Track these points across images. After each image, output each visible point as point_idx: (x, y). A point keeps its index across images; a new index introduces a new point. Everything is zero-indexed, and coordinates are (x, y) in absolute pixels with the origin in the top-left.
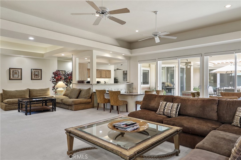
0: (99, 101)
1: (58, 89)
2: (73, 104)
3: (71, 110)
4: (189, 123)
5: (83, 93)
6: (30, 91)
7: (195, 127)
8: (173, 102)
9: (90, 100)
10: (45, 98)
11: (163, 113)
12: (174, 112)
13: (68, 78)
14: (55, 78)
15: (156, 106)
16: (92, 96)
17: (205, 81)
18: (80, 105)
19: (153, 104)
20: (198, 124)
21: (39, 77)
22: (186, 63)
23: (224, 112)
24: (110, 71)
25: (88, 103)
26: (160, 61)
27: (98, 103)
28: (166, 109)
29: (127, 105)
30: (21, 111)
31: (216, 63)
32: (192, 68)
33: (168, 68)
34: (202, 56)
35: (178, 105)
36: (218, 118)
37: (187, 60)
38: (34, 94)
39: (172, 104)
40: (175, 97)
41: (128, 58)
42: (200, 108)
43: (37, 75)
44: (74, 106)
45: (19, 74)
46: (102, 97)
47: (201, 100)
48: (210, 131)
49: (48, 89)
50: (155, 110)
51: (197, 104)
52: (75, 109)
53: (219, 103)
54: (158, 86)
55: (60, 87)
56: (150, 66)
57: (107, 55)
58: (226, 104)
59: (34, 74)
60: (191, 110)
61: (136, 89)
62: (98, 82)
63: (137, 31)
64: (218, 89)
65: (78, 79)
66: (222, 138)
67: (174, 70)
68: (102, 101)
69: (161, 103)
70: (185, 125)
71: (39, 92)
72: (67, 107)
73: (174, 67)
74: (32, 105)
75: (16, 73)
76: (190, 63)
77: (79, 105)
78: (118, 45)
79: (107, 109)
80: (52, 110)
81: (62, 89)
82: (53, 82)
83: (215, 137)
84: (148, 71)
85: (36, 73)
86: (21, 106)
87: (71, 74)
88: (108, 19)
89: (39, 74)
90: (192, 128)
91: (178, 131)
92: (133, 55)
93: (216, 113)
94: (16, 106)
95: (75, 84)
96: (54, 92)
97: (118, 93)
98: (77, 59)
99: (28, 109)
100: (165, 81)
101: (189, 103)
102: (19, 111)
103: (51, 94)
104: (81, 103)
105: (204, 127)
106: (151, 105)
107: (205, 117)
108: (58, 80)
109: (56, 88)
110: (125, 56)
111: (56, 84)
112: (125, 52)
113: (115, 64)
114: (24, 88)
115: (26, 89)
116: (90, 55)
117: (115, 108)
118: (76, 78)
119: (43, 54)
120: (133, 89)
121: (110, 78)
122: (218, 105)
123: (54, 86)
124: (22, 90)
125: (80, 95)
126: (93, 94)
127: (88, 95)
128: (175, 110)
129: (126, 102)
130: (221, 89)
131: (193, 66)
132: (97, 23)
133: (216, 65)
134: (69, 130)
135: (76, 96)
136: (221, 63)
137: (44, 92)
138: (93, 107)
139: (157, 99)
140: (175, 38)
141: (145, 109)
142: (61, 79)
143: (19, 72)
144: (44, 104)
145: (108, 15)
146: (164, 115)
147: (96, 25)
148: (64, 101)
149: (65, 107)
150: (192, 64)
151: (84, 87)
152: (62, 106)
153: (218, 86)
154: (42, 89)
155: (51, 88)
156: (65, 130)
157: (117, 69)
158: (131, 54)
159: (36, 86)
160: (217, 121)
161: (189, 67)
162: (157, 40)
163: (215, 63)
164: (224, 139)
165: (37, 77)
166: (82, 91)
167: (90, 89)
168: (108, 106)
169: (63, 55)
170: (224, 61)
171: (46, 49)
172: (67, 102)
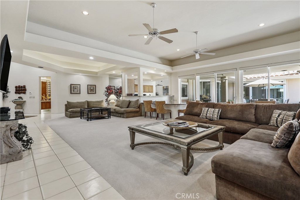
0: (146, 110)
1: (110, 101)
2: (124, 112)
3: (123, 117)
4: (231, 124)
5: (132, 104)
6: (88, 103)
7: (236, 127)
8: (214, 108)
9: (138, 109)
10: (101, 108)
11: (206, 117)
12: (216, 116)
13: (119, 92)
14: (107, 91)
15: (199, 112)
16: (140, 106)
17: (240, 92)
18: (131, 113)
19: (196, 110)
20: (238, 124)
21: (94, 92)
22: (221, 78)
23: (261, 115)
24: (152, 86)
25: (137, 112)
26: (198, 76)
27: (146, 112)
28: (208, 113)
29: (171, 113)
30: (82, 118)
31: (249, 78)
32: (227, 81)
33: (204, 83)
34: (237, 70)
35: (219, 110)
36: (256, 120)
37: (223, 75)
38: (92, 105)
39: (213, 109)
40: (215, 104)
41: (170, 74)
42: (239, 112)
43: (92, 90)
44: (125, 114)
45: (78, 89)
46: (149, 107)
47: (240, 105)
48: (250, 129)
49: (102, 101)
50: (198, 115)
51: (237, 108)
52: (126, 117)
53: (257, 107)
54: (197, 97)
55: (112, 99)
56: (188, 81)
57: (152, 72)
58: (263, 108)
59: (90, 89)
60: (231, 114)
61: (177, 100)
62: (144, 95)
63: (178, 50)
64: (251, 100)
65: (127, 93)
66: (262, 133)
67: (210, 85)
68: (149, 110)
69: (203, 109)
70: (227, 126)
71: (95, 104)
72: (120, 115)
73: (209, 82)
74: (92, 114)
75: (76, 88)
76: (225, 77)
77: (129, 113)
78: (161, 63)
79: (153, 117)
80: (107, 117)
81: (114, 101)
82: (106, 95)
83: (256, 132)
84: (187, 85)
85: (92, 88)
86: (82, 114)
87: (121, 88)
88: (159, 39)
89: (94, 89)
90: (234, 127)
91: (222, 129)
92: (174, 71)
93: (254, 116)
94: (78, 114)
95: (125, 96)
96: (107, 103)
97: (163, 103)
98: (126, 75)
99: (89, 116)
100: (202, 94)
101: (229, 108)
102: (81, 118)
103: (105, 105)
104: (131, 112)
105: (244, 126)
106: (194, 111)
107: (244, 119)
108: (110, 94)
109: (108, 101)
110: (166, 73)
111: (108, 97)
112: (168, 68)
113: (156, 80)
114: (83, 100)
115: (85, 101)
116: (137, 72)
117: (160, 116)
118: (125, 91)
119: (97, 72)
120: (174, 101)
121: (153, 92)
122: (255, 110)
123: (107, 99)
124: (82, 102)
125: (130, 106)
126: (141, 105)
127: (136, 105)
128: (216, 114)
129: (170, 110)
130: (254, 101)
131: (228, 80)
132: (148, 43)
133: (249, 79)
134: (132, 127)
135: (126, 106)
136: (253, 77)
137: (99, 103)
138: (141, 116)
139: (199, 106)
140: (213, 54)
141: (189, 114)
142: (112, 92)
143: (78, 88)
144: (100, 113)
145: (159, 35)
146: (207, 118)
147: (147, 44)
148: (117, 110)
149: (118, 115)
150: (227, 78)
151: (133, 99)
152: (115, 114)
153: (251, 98)
154: (97, 101)
155: (104, 101)
156: (128, 127)
157: (158, 85)
158: (172, 70)
159: (92, 98)
160: (255, 123)
161: (224, 81)
162: (197, 57)
163: (247, 77)
164: (264, 133)
165: (92, 92)
166: (131, 102)
167: (138, 100)
168: (154, 115)
169: (114, 72)
170: (256, 76)
171: (99, 67)
172: (120, 111)
